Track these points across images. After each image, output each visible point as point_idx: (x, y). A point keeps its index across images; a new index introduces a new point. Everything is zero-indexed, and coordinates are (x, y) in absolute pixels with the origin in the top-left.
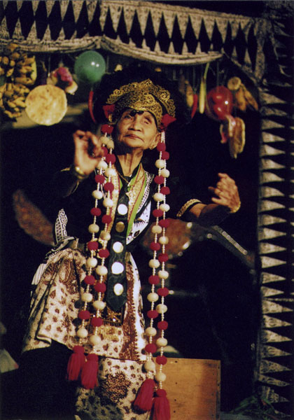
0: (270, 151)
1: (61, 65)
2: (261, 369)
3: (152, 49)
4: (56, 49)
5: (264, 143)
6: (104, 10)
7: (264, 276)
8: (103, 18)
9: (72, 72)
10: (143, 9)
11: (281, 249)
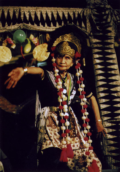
0: (98, 61)
1: (8, 37)
2: (106, 150)
3: (44, 26)
4: (5, 31)
5: (95, 59)
6: (22, 13)
7: (102, 112)
8: (22, 16)
9: (12, 39)
10: (38, 10)
11: (108, 100)
